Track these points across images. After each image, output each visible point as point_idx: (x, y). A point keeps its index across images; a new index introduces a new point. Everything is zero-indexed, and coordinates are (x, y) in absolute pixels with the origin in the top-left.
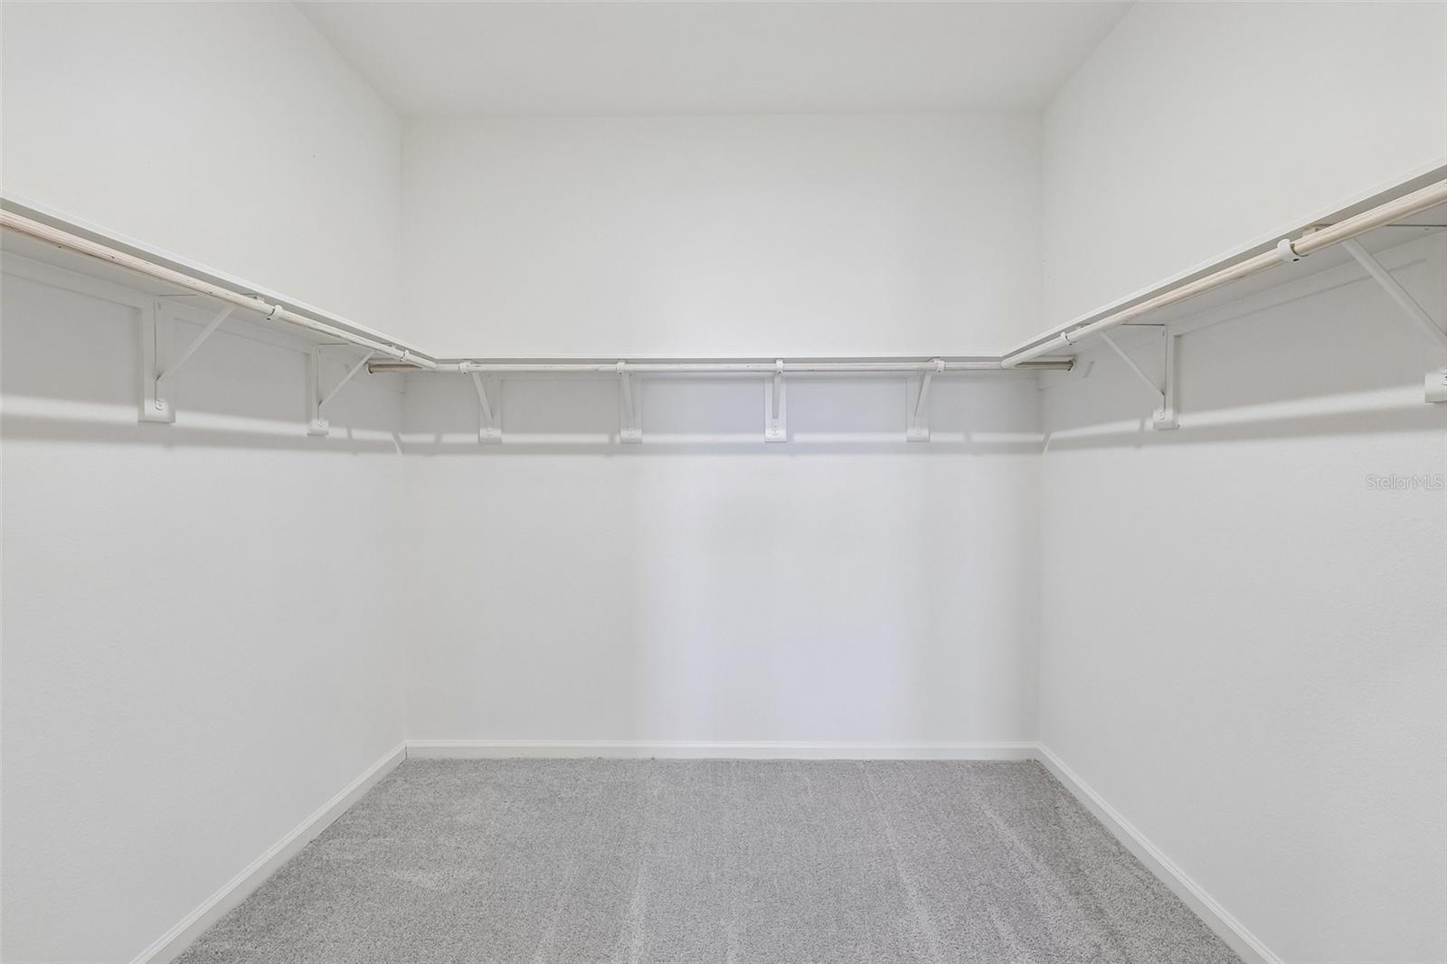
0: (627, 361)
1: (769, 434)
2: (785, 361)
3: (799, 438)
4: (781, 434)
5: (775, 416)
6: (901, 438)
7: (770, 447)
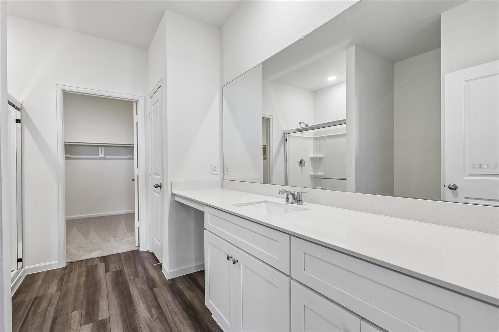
0: (68, 142)
1: (100, 156)
2: (103, 144)
3: (106, 157)
4: (103, 156)
5: (101, 153)
6: (127, 157)
7: (101, 159)
